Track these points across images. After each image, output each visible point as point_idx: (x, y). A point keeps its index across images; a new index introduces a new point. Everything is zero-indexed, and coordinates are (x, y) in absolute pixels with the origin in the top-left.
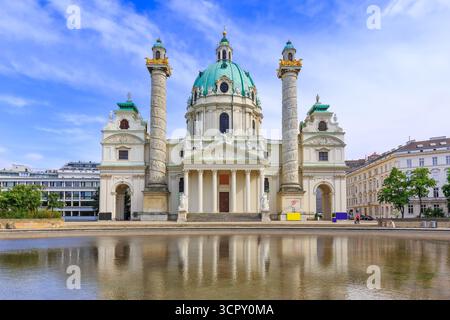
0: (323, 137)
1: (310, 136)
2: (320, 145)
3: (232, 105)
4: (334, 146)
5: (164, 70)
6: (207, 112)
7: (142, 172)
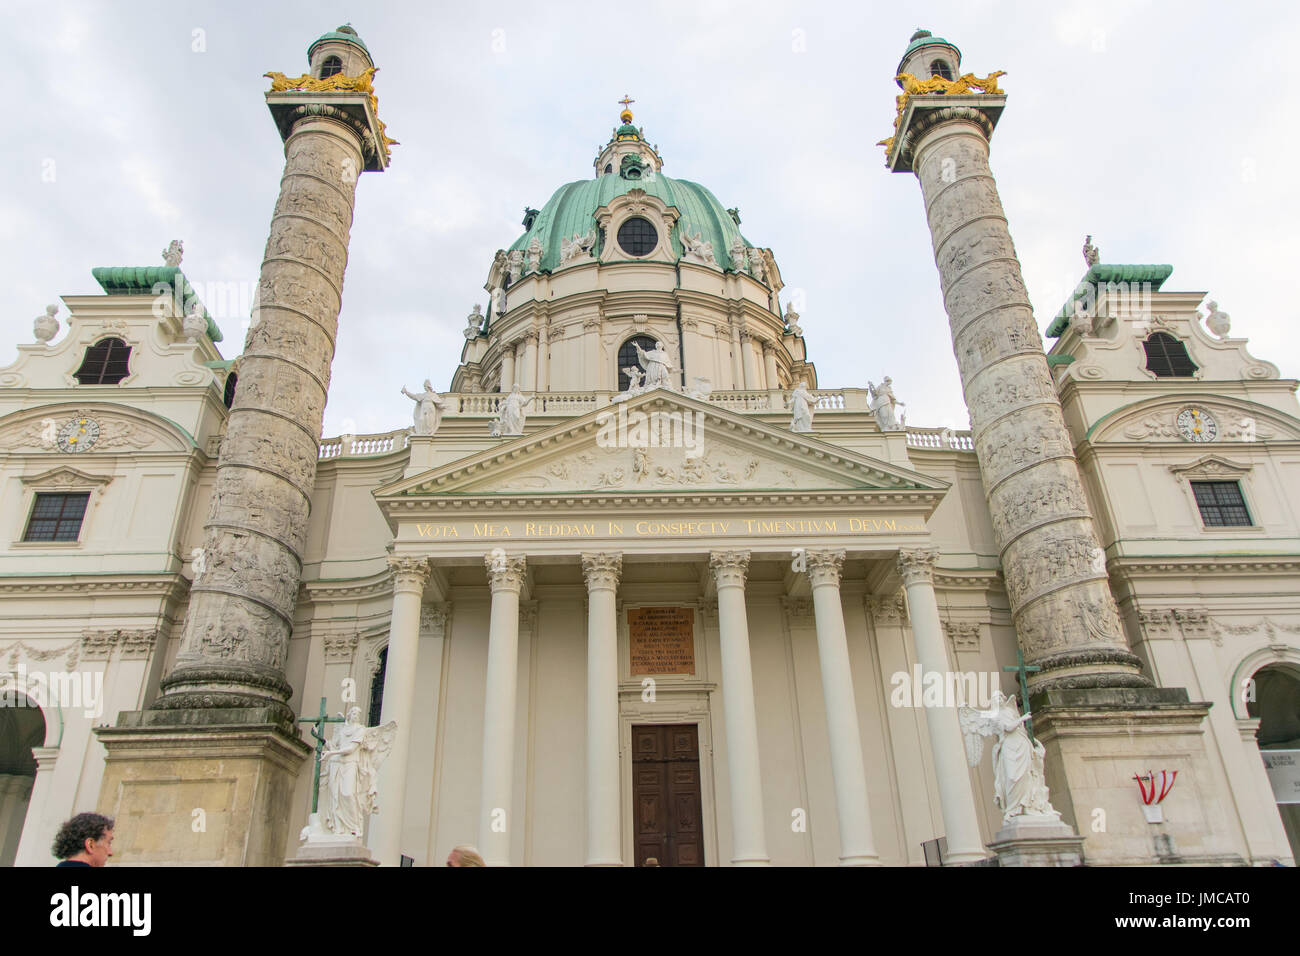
0: (1192, 406)
1: (1117, 401)
2: (1184, 445)
3: (676, 301)
4: (1264, 446)
5: (355, 118)
6: (555, 335)
7: (143, 614)
